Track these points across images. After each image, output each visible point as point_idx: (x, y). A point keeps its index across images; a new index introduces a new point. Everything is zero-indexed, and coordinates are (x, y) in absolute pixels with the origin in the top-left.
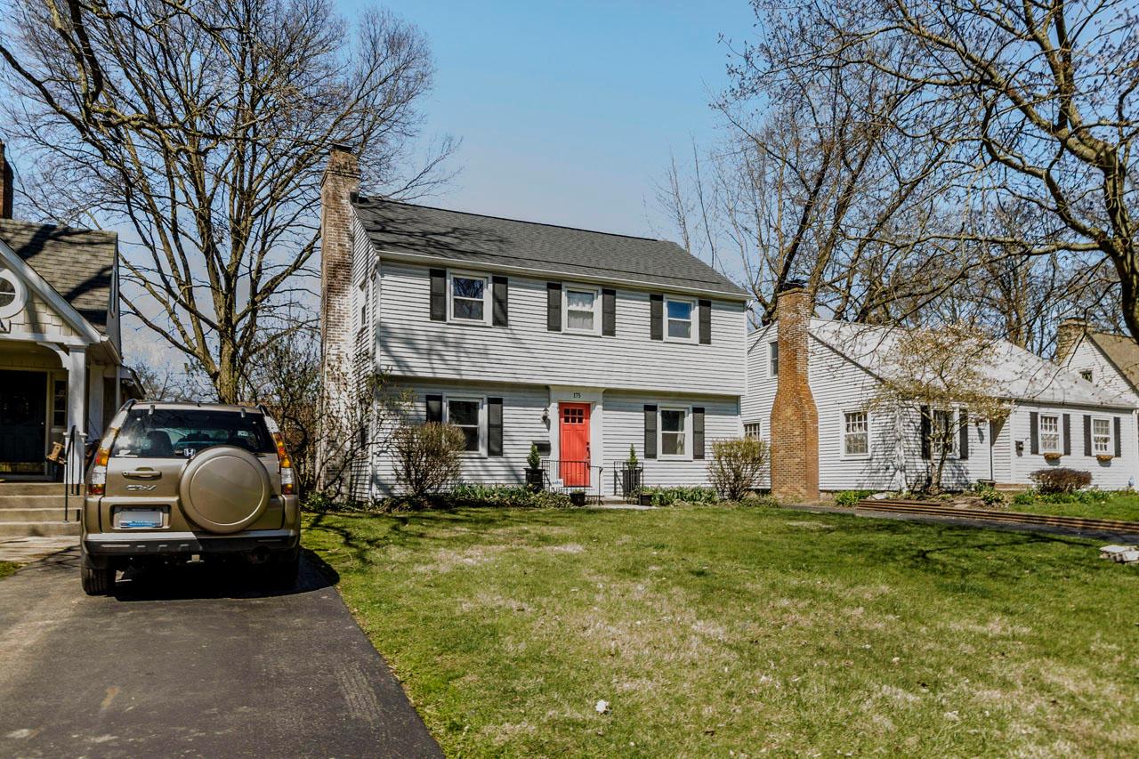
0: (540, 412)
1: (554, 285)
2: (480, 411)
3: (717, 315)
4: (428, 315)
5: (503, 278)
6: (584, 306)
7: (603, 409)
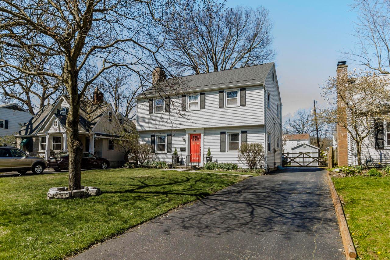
1: (184, 96)
3: (249, 93)
4: (149, 112)
5: (168, 97)
6: (195, 100)
7: (204, 135)
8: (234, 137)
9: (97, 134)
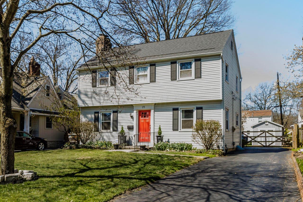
1: (131, 67)
4: (92, 86)
5: (114, 69)
6: (145, 72)
7: (154, 112)
8: (188, 113)
9: (33, 111)
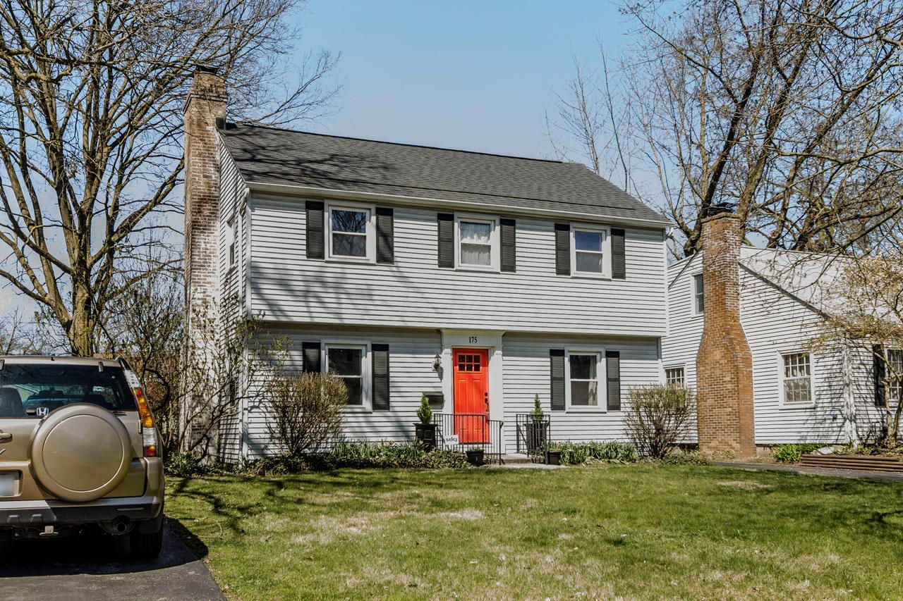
0: (430, 359)
1: (445, 216)
2: (364, 359)
3: (633, 246)
4: (305, 252)
7: (503, 354)
